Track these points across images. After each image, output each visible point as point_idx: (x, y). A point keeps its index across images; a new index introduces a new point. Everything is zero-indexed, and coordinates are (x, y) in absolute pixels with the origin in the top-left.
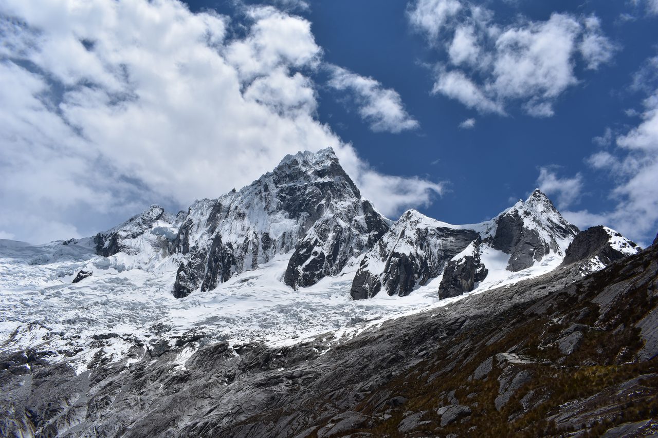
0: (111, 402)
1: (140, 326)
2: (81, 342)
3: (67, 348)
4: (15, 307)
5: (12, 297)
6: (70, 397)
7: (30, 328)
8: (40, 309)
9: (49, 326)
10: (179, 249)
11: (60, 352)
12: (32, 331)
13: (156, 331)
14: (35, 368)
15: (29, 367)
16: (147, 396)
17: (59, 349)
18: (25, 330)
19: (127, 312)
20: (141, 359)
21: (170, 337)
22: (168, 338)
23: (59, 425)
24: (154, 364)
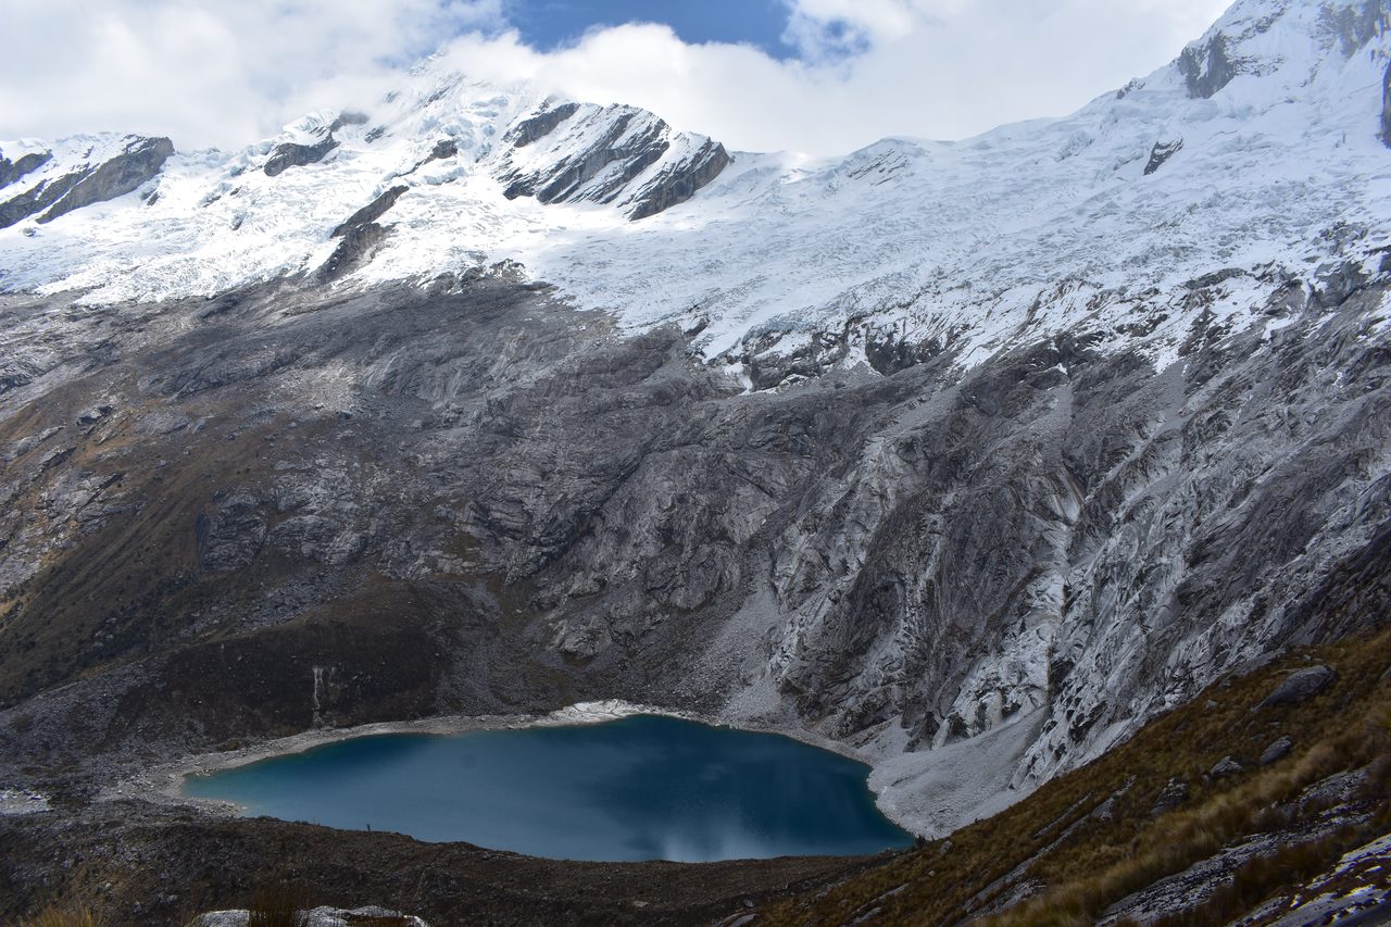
0: (1230, 423)
1: (1297, 237)
2: (1161, 300)
3: (1134, 319)
4: (1030, 254)
5: (1022, 236)
6: (1145, 422)
7: (1061, 292)
8: (1078, 246)
9: (1096, 279)
10: (1382, 24)
11: (1120, 330)
12: (1065, 296)
13: (1332, 243)
14: (1074, 371)
15: (1063, 370)
16: (1305, 405)
17: (1117, 324)
18: (1053, 296)
19: (1264, 212)
20: (1297, 316)
21: (1365, 253)
22: (1361, 254)
23: (1125, 481)
24: (1327, 325)
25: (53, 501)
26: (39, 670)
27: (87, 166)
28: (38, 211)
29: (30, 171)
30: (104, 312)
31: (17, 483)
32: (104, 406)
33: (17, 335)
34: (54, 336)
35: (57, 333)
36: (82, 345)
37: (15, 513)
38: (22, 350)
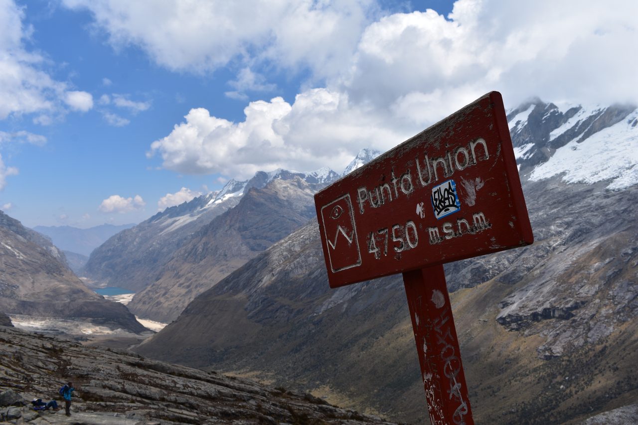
25: (615, 296)
26: (622, 382)
27: (599, 110)
28: (577, 136)
29: (572, 116)
30: (622, 193)
31: (597, 286)
32: (634, 247)
33: (581, 207)
34: (600, 207)
35: (601, 205)
36: (616, 212)
37: (597, 301)
38: (586, 215)
